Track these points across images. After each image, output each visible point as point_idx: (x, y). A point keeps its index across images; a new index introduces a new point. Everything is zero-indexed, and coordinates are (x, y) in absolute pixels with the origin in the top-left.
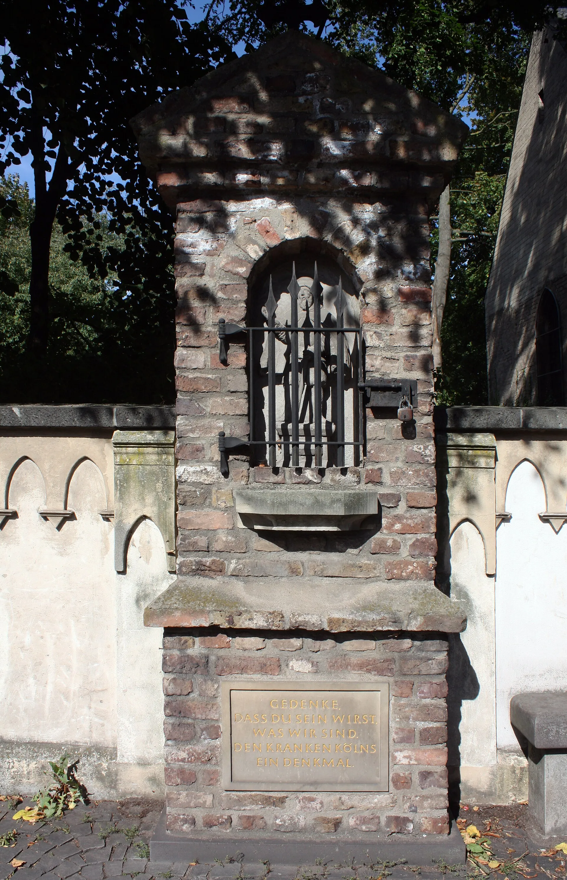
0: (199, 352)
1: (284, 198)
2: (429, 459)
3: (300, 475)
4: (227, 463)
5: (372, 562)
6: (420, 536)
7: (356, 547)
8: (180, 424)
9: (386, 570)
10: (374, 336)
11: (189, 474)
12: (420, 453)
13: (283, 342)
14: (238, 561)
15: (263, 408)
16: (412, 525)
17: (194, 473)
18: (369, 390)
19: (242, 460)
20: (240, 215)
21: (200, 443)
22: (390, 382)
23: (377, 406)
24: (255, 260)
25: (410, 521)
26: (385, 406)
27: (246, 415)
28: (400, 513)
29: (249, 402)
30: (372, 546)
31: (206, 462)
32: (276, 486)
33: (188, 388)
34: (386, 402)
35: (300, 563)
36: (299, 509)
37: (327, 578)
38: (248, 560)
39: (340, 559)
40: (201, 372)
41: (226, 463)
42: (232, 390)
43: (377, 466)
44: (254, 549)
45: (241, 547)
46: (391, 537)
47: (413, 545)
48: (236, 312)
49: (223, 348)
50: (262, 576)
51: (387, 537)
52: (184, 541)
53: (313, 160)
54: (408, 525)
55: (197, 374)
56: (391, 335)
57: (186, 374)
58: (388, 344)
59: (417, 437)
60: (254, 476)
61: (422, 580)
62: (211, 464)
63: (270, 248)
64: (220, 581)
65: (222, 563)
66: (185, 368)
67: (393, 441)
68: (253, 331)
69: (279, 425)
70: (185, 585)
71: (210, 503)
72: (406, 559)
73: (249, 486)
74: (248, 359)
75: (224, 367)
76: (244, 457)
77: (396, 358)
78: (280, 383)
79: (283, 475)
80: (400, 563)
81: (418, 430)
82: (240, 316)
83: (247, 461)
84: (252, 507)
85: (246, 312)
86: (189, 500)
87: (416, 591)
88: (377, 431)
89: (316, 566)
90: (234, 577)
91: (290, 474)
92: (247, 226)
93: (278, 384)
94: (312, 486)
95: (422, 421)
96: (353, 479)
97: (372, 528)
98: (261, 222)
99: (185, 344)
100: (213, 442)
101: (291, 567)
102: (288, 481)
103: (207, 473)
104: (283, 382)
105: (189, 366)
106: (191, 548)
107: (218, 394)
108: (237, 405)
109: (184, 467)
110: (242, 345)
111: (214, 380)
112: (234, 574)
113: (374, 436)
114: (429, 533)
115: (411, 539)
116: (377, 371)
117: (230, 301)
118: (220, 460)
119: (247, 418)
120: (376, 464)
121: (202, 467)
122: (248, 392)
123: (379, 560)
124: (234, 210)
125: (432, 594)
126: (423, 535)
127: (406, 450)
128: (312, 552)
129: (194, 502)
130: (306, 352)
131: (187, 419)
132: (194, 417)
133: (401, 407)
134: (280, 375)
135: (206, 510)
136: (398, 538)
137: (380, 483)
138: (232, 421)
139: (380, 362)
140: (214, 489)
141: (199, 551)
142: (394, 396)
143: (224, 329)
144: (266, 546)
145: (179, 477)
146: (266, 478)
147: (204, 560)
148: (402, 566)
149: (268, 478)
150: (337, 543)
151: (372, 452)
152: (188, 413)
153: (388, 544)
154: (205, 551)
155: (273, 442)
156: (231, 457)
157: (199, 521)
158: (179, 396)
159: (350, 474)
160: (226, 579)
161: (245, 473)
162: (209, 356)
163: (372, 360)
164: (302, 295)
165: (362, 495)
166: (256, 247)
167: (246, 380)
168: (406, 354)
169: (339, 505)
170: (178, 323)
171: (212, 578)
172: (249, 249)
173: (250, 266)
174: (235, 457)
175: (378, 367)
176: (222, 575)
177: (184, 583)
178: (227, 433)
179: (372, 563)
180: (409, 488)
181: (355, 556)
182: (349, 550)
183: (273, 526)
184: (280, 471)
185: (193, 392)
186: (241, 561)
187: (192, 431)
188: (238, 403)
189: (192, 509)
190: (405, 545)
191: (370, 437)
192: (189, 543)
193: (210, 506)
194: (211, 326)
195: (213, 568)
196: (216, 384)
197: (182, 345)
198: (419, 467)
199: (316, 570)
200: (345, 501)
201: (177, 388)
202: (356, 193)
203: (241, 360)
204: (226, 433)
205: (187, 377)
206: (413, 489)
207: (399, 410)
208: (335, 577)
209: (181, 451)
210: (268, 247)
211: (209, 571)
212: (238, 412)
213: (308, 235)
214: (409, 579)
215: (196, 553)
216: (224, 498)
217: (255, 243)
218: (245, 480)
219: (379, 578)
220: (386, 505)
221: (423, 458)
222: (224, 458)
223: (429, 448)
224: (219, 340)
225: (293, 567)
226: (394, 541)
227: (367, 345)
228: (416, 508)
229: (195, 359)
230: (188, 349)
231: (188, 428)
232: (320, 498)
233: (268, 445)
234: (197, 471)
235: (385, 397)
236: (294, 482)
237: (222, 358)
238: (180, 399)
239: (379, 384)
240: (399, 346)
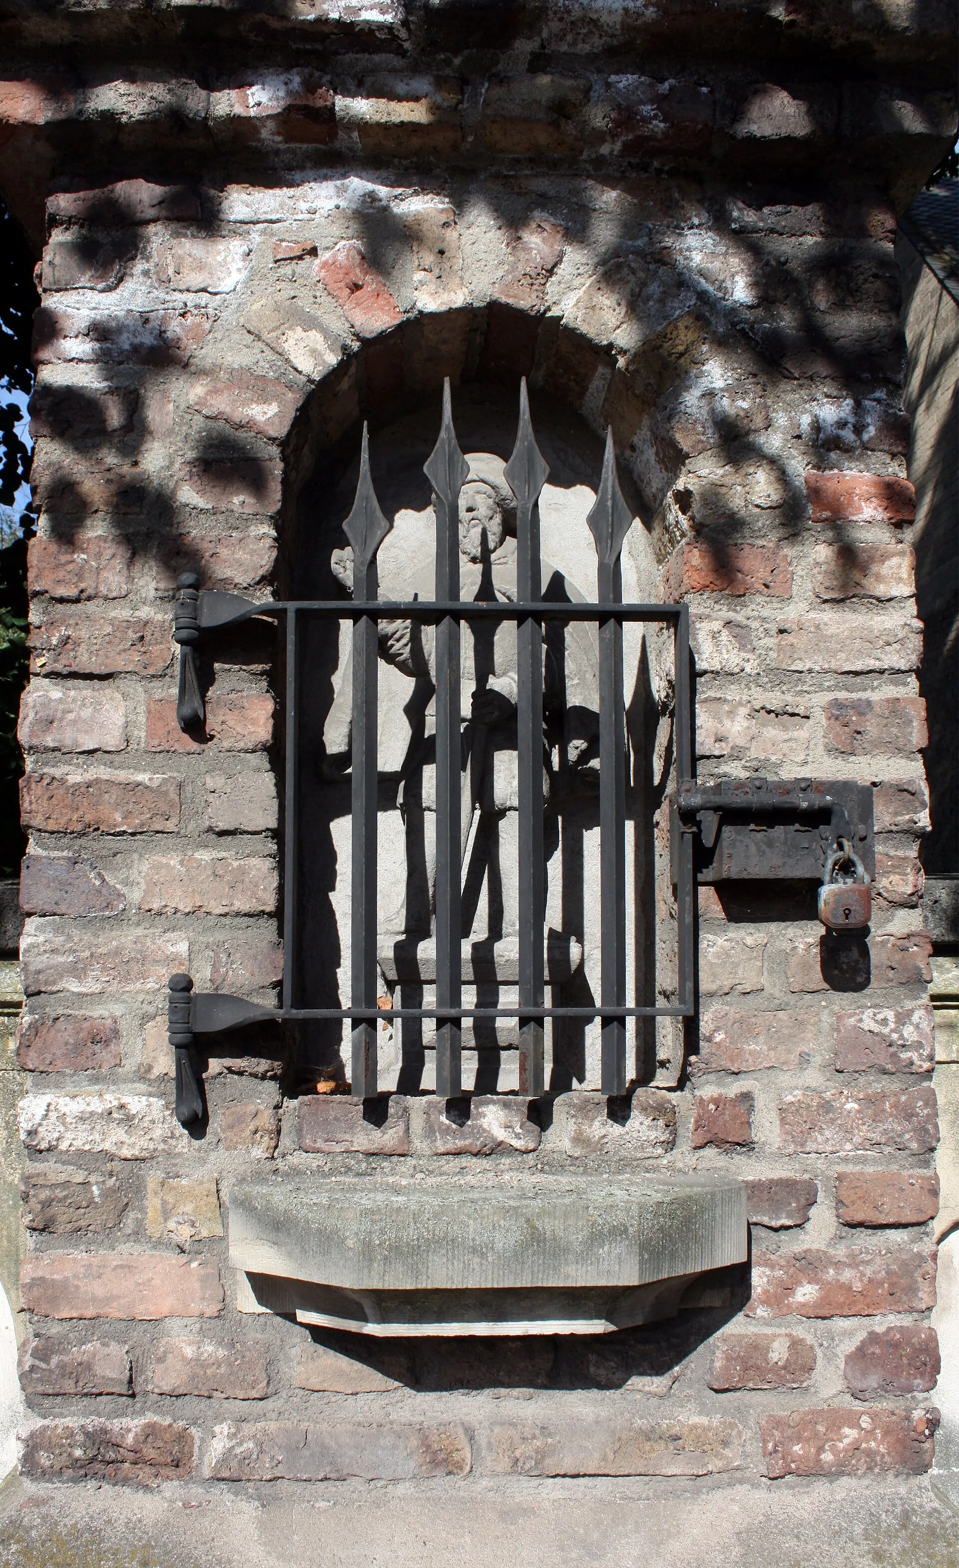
0: (107, 692)
1: (415, 179)
2: (914, 1056)
3: (461, 1125)
4: (200, 1084)
5: (716, 1420)
6: (883, 1323)
7: (659, 1369)
8: (33, 946)
9: (765, 1447)
10: (725, 636)
11: (64, 1124)
12: (883, 1037)
13: (403, 667)
14: (238, 1430)
15: (333, 889)
16: (857, 1286)
17: (82, 1119)
18: (710, 821)
19: (254, 1075)
20: (263, 232)
21: (106, 1014)
22: (788, 792)
23: (744, 875)
24: (311, 381)
25: (847, 1275)
26: (771, 876)
27: (270, 915)
28: (815, 1246)
29: (281, 867)
30: (718, 1364)
31: (125, 1081)
32: (375, 1162)
33: (63, 821)
34: (776, 861)
35: (460, 1431)
36: (467, 1266)
37: (558, 1480)
38: (272, 1426)
39: (604, 1412)
40: (111, 765)
41: (194, 1087)
42: (222, 826)
43: (734, 1088)
44: (296, 1383)
45: (250, 1378)
46: (783, 1331)
47: (860, 1356)
48: (240, 555)
49: (191, 676)
50: (326, 1479)
51: (769, 1331)
52: (45, 1359)
53: (517, 44)
54: (842, 1286)
55: (99, 771)
56: (781, 632)
57: (57, 772)
58: (774, 665)
59: (874, 983)
60: (299, 1131)
61: (890, 1476)
62: (142, 1087)
63: (366, 342)
64: (172, 1501)
65: (182, 1437)
66: (54, 750)
67: (793, 999)
68: (299, 612)
69: (386, 947)
70: (44, 1518)
71: (140, 1223)
72: (836, 1403)
73: (280, 1164)
74: (278, 716)
75: (194, 746)
76: (263, 1065)
77: (801, 711)
78: (388, 804)
79: (402, 1126)
80: (815, 1416)
81: (876, 956)
82: (255, 569)
83: (272, 1078)
84: (290, 1254)
85: (275, 553)
86: (63, 1216)
87: (874, 1520)
88: (736, 965)
89: (517, 1439)
90: (223, 1485)
91: (427, 1121)
92: (287, 269)
93: (385, 810)
94: (506, 1161)
95: (891, 928)
96: (653, 1135)
97: (717, 1303)
98: (334, 255)
99: (59, 667)
100: (151, 1009)
101: (429, 1447)
102: (419, 1144)
103: (128, 1120)
104: (400, 800)
105: (68, 742)
106: (69, 1386)
107: (171, 841)
108: (237, 881)
109: (48, 1098)
110: (259, 667)
111: (158, 792)
112: (226, 1474)
113: (727, 984)
114: (911, 1310)
115: (851, 1334)
116: (737, 754)
117: (221, 518)
118: (173, 1074)
119: (273, 923)
120: (730, 1079)
121: (111, 1099)
122: (277, 834)
123: (741, 1412)
124: (240, 217)
125: (931, 1529)
126: (893, 1320)
127: (838, 1030)
128: (503, 1391)
129: (83, 1223)
130: (483, 696)
131: (58, 930)
132: (83, 920)
133: (833, 881)
134: (391, 779)
135: (125, 1248)
136: (805, 1331)
137: (746, 1145)
138: (220, 936)
139: (746, 724)
140: (153, 1177)
141: (100, 1394)
142: (804, 840)
143: (195, 609)
144: (340, 1374)
145: (29, 1133)
146: (340, 1136)
147: (116, 1424)
148: (821, 1428)
149: (347, 1137)
150: (593, 1358)
151: (719, 1037)
152: (62, 909)
153: (774, 1356)
154: (121, 1395)
155: (369, 1012)
156: (215, 1065)
157: (98, 1289)
158: (32, 849)
159: (641, 1118)
160: (197, 1490)
161: (266, 1120)
162: (142, 709)
163: (717, 717)
164: (470, 510)
165: (696, 1202)
166: (316, 338)
167: (273, 791)
168: (830, 696)
169: (619, 1248)
170: (37, 594)
171: (147, 1488)
172: (291, 342)
173: (293, 400)
174: (228, 1062)
175: (741, 742)
176: (179, 1478)
177: (43, 1510)
178: (202, 982)
179: (715, 1422)
180: (845, 1160)
181: (655, 1401)
182: (637, 1382)
183: (366, 1320)
184: (391, 1111)
185: (82, 834)
186: (248, 1429)
187: (78, 970)
188: (242, 871)
189: (76, 1246)
190: (830, 1359)
191: (713, 987)
192: (62, 1366)
193: (138, 1234)
194: (152, 604)
195: (150, 1453)
196: (163, 807)
197: (47, 669)
198: (879, 1085)
199: (518, 1453)
200: (640, 1232)
201: (25, 819)
202: (656, 164)
203: (254, 722)
204: (196, 978)
205: (63, 781)
206: (858, 1160)
207: (826, 891)
208: (584, 1475)
209: (38, 1043)
210: (356, 335)
211: (135, 1463)
212: (242, 904)
213: (496, 296)
214: (842, 1474)
215: (86, 1401)
216: (189, 1208)
217: (310, 323)
218: (264, 1146)
219: (738, 1474)
220: (766, 1220)
221: (894, 1055)
222: (187, 1072)
223: (915, 1018)
224: (177, 648)
225: (436, 1446)
226: (795, 1344)
227: (701, 665)
228: (867, 1227)
229: (92, 718)
230: (70, 683)
231: (61, 959)
232: (547, 1226)
233: (347, 1022)
234: (92, 1113)
235: (770, 844)
236: (442, 1150)
237: (187, 711)
238: (37, 858)
239: (754, 800)
240: (810, 671)
